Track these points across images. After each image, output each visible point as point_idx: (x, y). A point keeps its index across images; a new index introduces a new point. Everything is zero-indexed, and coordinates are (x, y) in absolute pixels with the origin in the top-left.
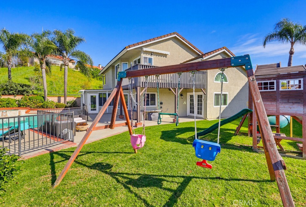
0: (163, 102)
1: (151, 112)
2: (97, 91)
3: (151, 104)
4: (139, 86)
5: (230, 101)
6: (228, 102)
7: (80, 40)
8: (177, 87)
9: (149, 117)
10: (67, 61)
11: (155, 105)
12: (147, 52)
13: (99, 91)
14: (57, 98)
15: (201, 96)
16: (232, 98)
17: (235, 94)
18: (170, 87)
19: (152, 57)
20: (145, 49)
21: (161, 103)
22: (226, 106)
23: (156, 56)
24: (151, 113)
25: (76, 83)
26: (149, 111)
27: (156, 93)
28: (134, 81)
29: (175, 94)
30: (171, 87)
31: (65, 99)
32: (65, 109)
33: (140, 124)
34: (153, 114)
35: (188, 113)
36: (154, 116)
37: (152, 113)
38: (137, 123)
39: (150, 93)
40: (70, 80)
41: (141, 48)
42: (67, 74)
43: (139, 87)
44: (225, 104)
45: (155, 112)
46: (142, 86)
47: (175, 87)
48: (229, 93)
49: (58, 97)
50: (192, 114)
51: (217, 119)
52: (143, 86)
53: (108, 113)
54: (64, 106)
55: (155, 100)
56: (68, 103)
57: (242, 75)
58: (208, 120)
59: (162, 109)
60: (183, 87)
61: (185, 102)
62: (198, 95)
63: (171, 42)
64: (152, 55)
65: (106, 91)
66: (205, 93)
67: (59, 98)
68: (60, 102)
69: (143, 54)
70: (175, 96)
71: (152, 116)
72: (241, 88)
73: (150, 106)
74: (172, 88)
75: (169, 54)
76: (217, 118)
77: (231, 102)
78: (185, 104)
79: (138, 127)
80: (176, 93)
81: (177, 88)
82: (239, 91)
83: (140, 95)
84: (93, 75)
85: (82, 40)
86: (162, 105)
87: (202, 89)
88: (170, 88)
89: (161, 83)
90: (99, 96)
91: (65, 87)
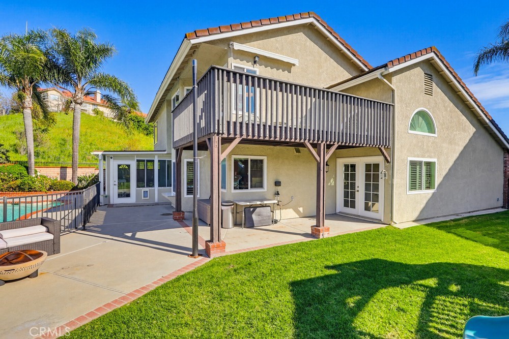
0: (280, 179)
1: (250, 207)
2: (132, 156)
3: (253, 183)
4: (218, 134)
5: (441, 179)
6: (438, 179)
7: (104, 51)
8: (322, 141)
9: (245, 219)
10: (79, 95)
11: (261, 186)
12: (242, 55)
13: (137, 155)
14: (58, 170)
15: (376, 166)
16: (444, 173)
17: (451, 164)
18: (305, 139)
19: (255, 69)
20: (237, 46)
21: (278, 183)
22: (431, 191)
23: (266, 67)
24: (252, 209)
25: (112, 143)
26: (248, 204)
27: (265, 158)
28: (205, 119)
29: (318, 158)
30: (309, 140)
31: (74, 172)
32: (70, 194)
33: (218, 247)
34: (258, 209)
35: (340, 207)
36: (259, 215)
37: (255, 207)
38: (210, 244)
39: (250, 158)
40: (102, 138)
41: (227, 41)
42: (79, 120)
43: (217, 137)
44: (429, 186)
45: (263, 207)
46: (225, 131)
47: (318, 141)
48: (438, 160)
49: (61, 167)
50: (349, 210)
51: (415, 224)
52: (229, 134)
53: (157, 204)
54: (70, 186)
55: (261, 176)
56: (80, 181)
57: (463, 120)
58: (395, 225)
59: (279, 198)
60: (338, 142)
61: (332, 181)
62: (367, 165)
63: (301, 36)
64: (255, 62)
65: (154, 156)
66: (389, 159)
67: (63, 168)
68: (65, 179)
69: (232, 58)
70: (319, 164)
71: (256, 215)
72: (461, 148)
73: (250, 190)
74: (311, 142)
75: (297, 64)
76: (414, 221)
77: (442, 181)
78: (333, 184)
79: (212, 257)
80: (320, 156)
81: (324, 142)
82: (458, 155)
83: (221, 159)
84: (148, 129)
85: (108, 50)
86: (279, 188)
87: (383, 148)
88: (306, 141)
89: (280, 127)
90: (138, 166)
91: (75, 147)
